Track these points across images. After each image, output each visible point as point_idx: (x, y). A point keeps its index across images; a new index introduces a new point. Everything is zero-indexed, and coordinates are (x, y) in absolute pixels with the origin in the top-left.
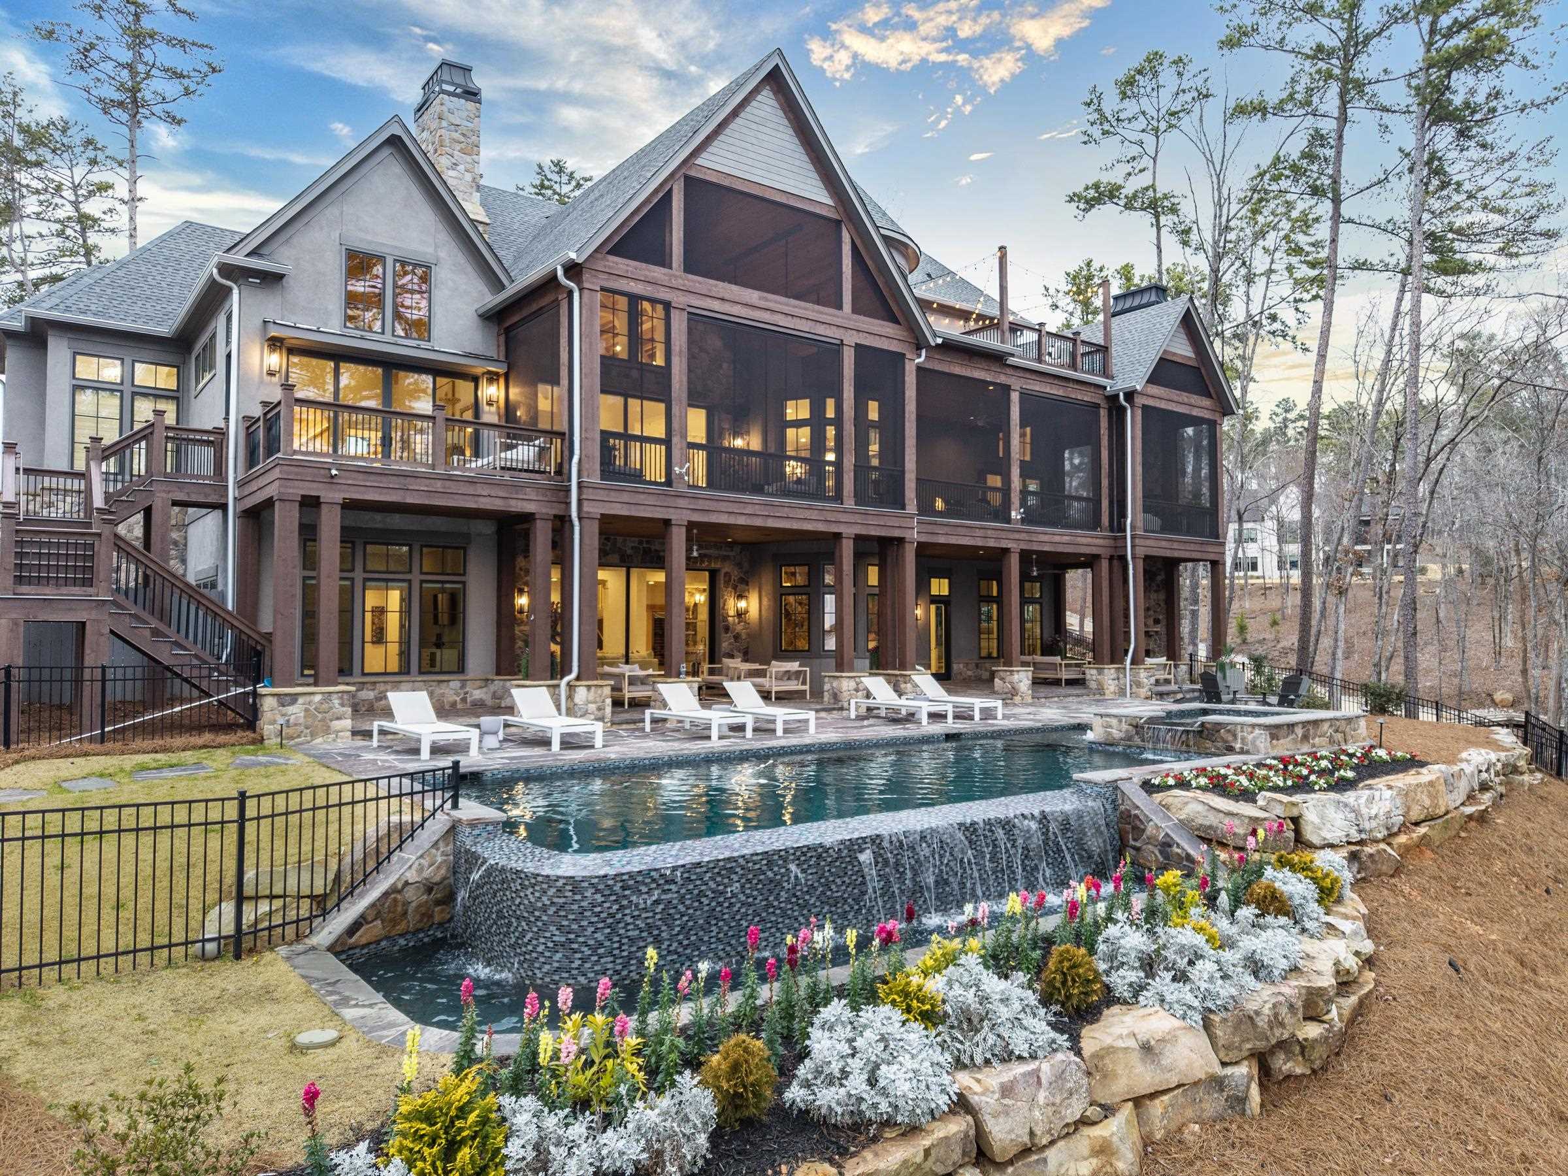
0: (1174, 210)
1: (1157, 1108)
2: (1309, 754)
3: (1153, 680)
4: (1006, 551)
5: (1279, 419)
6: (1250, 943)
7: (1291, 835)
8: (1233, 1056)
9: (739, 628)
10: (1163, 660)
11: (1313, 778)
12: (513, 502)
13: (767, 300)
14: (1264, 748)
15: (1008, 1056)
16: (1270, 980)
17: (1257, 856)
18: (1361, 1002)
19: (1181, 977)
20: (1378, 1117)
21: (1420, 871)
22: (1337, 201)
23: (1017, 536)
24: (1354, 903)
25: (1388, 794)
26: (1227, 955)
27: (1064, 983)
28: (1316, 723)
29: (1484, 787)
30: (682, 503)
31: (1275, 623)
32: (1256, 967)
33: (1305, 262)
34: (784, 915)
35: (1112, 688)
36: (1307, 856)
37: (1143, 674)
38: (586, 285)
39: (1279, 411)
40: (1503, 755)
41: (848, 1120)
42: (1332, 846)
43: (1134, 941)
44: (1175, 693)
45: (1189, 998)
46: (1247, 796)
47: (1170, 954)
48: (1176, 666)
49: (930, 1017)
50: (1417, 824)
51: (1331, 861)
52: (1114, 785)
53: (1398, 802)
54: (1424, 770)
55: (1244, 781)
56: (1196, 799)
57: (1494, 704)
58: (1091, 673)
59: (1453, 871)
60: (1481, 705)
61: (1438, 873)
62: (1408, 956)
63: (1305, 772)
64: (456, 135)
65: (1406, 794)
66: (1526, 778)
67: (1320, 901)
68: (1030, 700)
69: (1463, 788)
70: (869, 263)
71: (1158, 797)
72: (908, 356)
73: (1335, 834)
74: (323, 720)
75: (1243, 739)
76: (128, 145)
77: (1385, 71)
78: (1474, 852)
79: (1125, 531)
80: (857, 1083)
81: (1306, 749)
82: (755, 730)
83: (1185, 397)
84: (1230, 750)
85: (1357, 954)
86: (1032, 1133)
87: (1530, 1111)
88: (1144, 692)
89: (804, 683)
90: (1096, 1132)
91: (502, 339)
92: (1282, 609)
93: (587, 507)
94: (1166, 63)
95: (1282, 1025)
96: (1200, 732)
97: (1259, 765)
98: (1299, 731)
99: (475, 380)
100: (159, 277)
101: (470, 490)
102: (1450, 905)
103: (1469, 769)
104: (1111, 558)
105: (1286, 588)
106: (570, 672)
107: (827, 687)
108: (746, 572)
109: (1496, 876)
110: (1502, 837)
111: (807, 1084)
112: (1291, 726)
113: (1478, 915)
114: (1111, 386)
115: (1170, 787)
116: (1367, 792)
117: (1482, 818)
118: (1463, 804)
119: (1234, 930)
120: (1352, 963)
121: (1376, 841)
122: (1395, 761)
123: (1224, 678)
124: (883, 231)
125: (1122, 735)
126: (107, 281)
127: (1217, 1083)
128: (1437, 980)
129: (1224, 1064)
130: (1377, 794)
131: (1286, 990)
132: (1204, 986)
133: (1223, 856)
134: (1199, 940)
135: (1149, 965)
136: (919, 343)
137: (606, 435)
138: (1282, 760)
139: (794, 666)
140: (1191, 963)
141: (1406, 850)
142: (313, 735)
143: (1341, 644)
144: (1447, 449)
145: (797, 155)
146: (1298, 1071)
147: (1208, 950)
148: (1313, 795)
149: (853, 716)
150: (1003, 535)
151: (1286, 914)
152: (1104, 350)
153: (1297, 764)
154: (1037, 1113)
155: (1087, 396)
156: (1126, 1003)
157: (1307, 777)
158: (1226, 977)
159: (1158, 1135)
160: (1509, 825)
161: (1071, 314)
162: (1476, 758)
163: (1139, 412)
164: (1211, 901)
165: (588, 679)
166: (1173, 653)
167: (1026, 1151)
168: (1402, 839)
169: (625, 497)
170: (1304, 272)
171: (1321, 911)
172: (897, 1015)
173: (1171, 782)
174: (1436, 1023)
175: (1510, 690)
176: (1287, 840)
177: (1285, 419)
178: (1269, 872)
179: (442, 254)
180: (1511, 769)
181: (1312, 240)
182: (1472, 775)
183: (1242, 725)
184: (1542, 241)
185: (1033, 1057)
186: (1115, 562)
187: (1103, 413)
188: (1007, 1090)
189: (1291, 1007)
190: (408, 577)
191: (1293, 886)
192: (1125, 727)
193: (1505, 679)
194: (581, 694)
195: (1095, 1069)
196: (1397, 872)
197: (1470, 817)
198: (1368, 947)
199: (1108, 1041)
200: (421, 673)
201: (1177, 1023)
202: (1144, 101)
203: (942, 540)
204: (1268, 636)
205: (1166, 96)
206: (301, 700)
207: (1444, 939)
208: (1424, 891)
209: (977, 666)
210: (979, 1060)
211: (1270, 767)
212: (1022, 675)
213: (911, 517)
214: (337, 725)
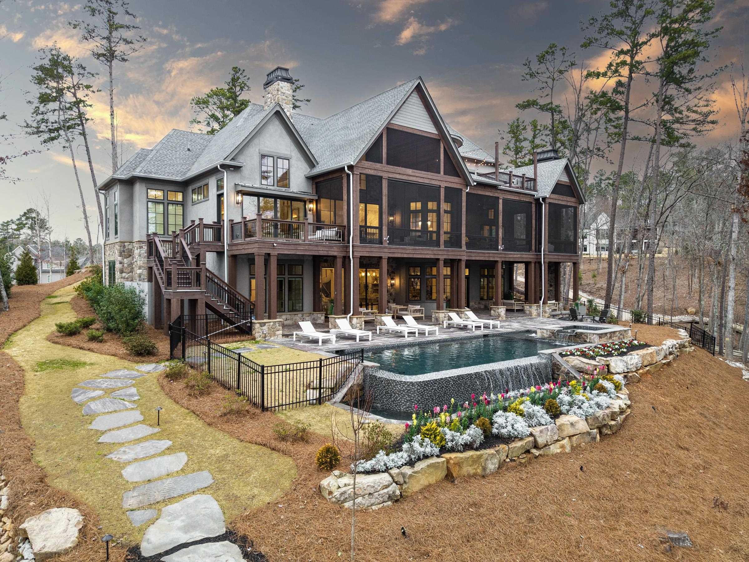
0: (560, 112)
1: (574, 438)
2: (612, 343)
3: (551, 310)
4: (497, 261)
5: (598, 179)
6: (597, 399)
7: (606, 370)
8: (592, 427)
9: (392, 291)
10: (554, 302)
11: (613, 352)
12: (330, 252)
13: (414, 172)
14: (597, 341)
15: (540, 424)
16: (602, 409)
17: (596, 377)
18: (626, 417)
19: (580, 407)
20: (630, 444)
21: (646, 381)
22: (627, 112)
23: (500, 256)
24: (625, 390)
25: (637, 357)
26: (592, 402)
27: (551, 408)
28: (614, 332)
29: (671, 353)
30: (386, 250)
31: (594, 276)
32: (599, 405)
33: (612, 126)
34: (462, 394)
35: (535, 314)
36: (612, 376)
37: (547, 308)
38: (355, 173)
39: (598, 175)
40: (679, 341)
41: (507, 436)
42: (619, 373)
43: (567, 399)
44: (559, 315)
45: (582, 412)
46: (593, 358)
47: (576, 402)
48: (559, 304)
49: (522, 415)
50: (646, 366)
51: (618, 378)
52: (551, 355)
53: (640, 359)
54: (649, 348)
55: (591, 352)
56: (577, 359)
57: (688, 313)
58: (527, 307)
59: (657, 381)
60: (682, 314)
61: (652, 382)
62: (640, 405)
63: (611, 350)
64: (284, 97)
65: (643, 357)
66: (688, 349)
67: (615, 389)
68: (505, 319)
69: (663, 354)
70: (450, 155)
71: (565, 358)
72: (464, 190)
73: (620, 370)
74: (273, 331)
75: (590, 338)
76: (109, 74)
77: (648, 58)
78: (665, 375)
79: (541, 252)
80: (510, 428)
81: (611, 341)
82: (419, 333)
83: (565, 198)
84: (585, 342)
85: (625, 404)
86: (547, 442)
87: (671, 444)
88: (547, 315)
89: (422, 314)
90: (561, 443)
91: (314, 186)
92: (597, 269)
93: (355, 254)
94: (558, 49)
95: (605, 420)
96: (575, 336)
97: (596, 347)
98: (609, 335)
99: (305, 202)
100: (171, 155)
101: (316, 248)
102: (654, 391)
103: (665, 347)
104: (535, 263)
105: (599, 260)
106: (350, 313)
107: (433, 316)
108: (394, 269)
109: (671, 383)
110: (674, 371)
111: (497, 429)
112: (606, 334)
113: (664, 395)
114: (537, 195)
115: (568, 355)
116: (630, 356)
117: (669, 364)
118: (662, 359)
119: (592, 396)
120: (624, 406)
121: (633, 372)
122: (640, 345)
123: (578, 309)
124: (452, 136)
125: (548, 336)
126: (154, 158)
127: (589, 433)
128: (648, 412)
129: (591, 429)
130: (633, 357)
131: (606, 411)
132: (585, 409)
133: (586, 377)
134: (584, 398)
135: (571, 404)
136: (467, 183)
137: (361, 226)
138: (603, 345)
139: (418, 307)
140: (582, 404)
141: (642, 374)
142: (271, 336)
143: (624, 286)
144: (670, 209)
145: (425, 116)
146: (609, 433)
147: (586, 401)
148: (613, 358)
149: (445, 327)
150: (496, 255)
151: (606, 392)
152: (534, 180)
153: (608, 347)
154: (548, 437)
155: (527, 199)
156: (565, 414)
157: (611, 351)
158: (591, 407)
159: (575, 445)
160: (678, 367)
161: (509, 142)
162: (669, 343)
163: (548, 205)
164: (585, 389)
165: (356, 315)
166: (557, 299)
167: (545, 446)
168: (641, 371)
169: (368, 249)
170: (612, 130)
171: (616, 392)
172: (514, 414)
173: (569, 353)
174: (647, 423)
175: (694, 307)
176: (605, 372)
177: (601, 179)
178: (600, 381)
179: (293, 154)
180: (682, 346)
181: (616, 116)
182: (666, 350)
183: (590, 333)
184: (711, 125)
185: (546, 425)
186: (537, 264)
187: (533, 205)
188: (541, 432)
189: (608, 416)
190: (283, 276)
191: (608, 385)
192: (549, 333)
193: (693, 302)
194: (355, 321)
195: (560, 428)
196: (639, 381)
197: (664, 364)
198: (629, 402)
199: (563, 422)
200: (289, 311)
201: (579, 418)
202: (548, 64)
203: (473, 258)
204: (591, 282)
205: (557, 62)
206: (267, 325)
207: (651, 401)
208: (647, 387)
209: (479, 303)
210: (534, 425)
211: (599, 348)
212: (502, 309)
213: (464, 251)
214: (278, 333)
